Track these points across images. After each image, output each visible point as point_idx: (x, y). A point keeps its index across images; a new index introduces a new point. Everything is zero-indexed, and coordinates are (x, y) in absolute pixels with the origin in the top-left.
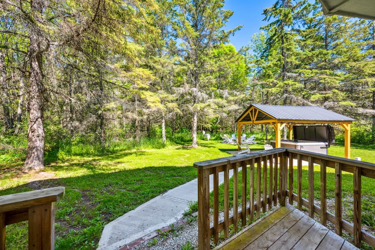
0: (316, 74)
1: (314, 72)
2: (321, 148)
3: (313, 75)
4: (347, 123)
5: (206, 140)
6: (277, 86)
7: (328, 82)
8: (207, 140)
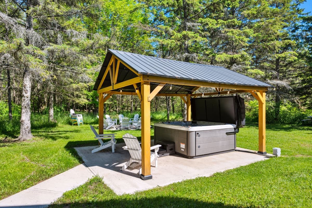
0: (222, 25)
1: (219, 22)
2: (227, 134)
3: (218, 26)
4: (261, 91)
5: (74, 125)
6: (173, 37)
7: (236, 40)
8: (77, 125)
